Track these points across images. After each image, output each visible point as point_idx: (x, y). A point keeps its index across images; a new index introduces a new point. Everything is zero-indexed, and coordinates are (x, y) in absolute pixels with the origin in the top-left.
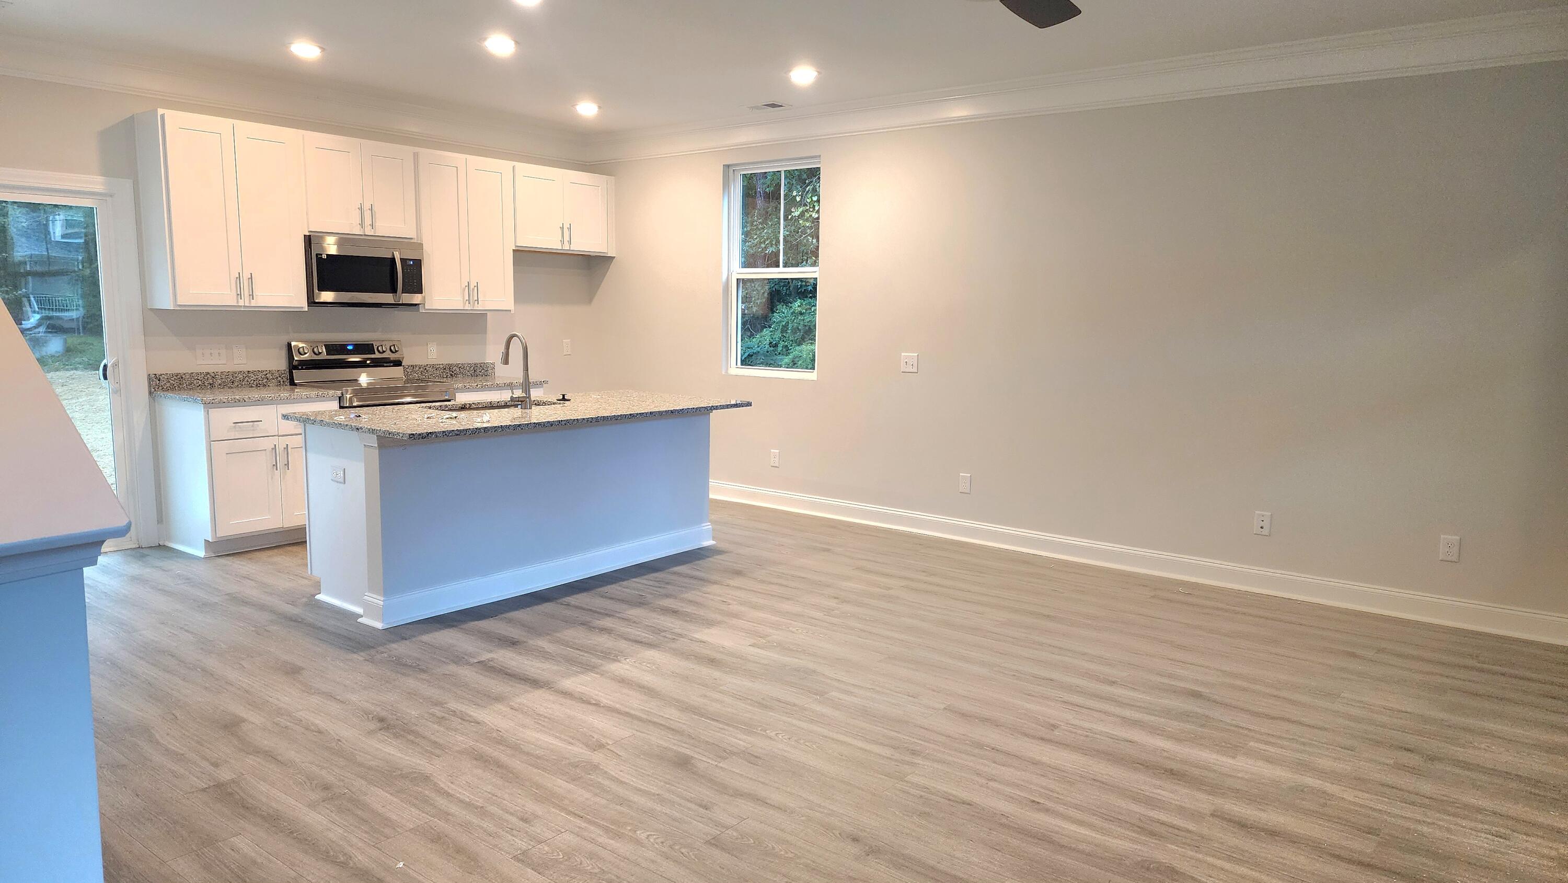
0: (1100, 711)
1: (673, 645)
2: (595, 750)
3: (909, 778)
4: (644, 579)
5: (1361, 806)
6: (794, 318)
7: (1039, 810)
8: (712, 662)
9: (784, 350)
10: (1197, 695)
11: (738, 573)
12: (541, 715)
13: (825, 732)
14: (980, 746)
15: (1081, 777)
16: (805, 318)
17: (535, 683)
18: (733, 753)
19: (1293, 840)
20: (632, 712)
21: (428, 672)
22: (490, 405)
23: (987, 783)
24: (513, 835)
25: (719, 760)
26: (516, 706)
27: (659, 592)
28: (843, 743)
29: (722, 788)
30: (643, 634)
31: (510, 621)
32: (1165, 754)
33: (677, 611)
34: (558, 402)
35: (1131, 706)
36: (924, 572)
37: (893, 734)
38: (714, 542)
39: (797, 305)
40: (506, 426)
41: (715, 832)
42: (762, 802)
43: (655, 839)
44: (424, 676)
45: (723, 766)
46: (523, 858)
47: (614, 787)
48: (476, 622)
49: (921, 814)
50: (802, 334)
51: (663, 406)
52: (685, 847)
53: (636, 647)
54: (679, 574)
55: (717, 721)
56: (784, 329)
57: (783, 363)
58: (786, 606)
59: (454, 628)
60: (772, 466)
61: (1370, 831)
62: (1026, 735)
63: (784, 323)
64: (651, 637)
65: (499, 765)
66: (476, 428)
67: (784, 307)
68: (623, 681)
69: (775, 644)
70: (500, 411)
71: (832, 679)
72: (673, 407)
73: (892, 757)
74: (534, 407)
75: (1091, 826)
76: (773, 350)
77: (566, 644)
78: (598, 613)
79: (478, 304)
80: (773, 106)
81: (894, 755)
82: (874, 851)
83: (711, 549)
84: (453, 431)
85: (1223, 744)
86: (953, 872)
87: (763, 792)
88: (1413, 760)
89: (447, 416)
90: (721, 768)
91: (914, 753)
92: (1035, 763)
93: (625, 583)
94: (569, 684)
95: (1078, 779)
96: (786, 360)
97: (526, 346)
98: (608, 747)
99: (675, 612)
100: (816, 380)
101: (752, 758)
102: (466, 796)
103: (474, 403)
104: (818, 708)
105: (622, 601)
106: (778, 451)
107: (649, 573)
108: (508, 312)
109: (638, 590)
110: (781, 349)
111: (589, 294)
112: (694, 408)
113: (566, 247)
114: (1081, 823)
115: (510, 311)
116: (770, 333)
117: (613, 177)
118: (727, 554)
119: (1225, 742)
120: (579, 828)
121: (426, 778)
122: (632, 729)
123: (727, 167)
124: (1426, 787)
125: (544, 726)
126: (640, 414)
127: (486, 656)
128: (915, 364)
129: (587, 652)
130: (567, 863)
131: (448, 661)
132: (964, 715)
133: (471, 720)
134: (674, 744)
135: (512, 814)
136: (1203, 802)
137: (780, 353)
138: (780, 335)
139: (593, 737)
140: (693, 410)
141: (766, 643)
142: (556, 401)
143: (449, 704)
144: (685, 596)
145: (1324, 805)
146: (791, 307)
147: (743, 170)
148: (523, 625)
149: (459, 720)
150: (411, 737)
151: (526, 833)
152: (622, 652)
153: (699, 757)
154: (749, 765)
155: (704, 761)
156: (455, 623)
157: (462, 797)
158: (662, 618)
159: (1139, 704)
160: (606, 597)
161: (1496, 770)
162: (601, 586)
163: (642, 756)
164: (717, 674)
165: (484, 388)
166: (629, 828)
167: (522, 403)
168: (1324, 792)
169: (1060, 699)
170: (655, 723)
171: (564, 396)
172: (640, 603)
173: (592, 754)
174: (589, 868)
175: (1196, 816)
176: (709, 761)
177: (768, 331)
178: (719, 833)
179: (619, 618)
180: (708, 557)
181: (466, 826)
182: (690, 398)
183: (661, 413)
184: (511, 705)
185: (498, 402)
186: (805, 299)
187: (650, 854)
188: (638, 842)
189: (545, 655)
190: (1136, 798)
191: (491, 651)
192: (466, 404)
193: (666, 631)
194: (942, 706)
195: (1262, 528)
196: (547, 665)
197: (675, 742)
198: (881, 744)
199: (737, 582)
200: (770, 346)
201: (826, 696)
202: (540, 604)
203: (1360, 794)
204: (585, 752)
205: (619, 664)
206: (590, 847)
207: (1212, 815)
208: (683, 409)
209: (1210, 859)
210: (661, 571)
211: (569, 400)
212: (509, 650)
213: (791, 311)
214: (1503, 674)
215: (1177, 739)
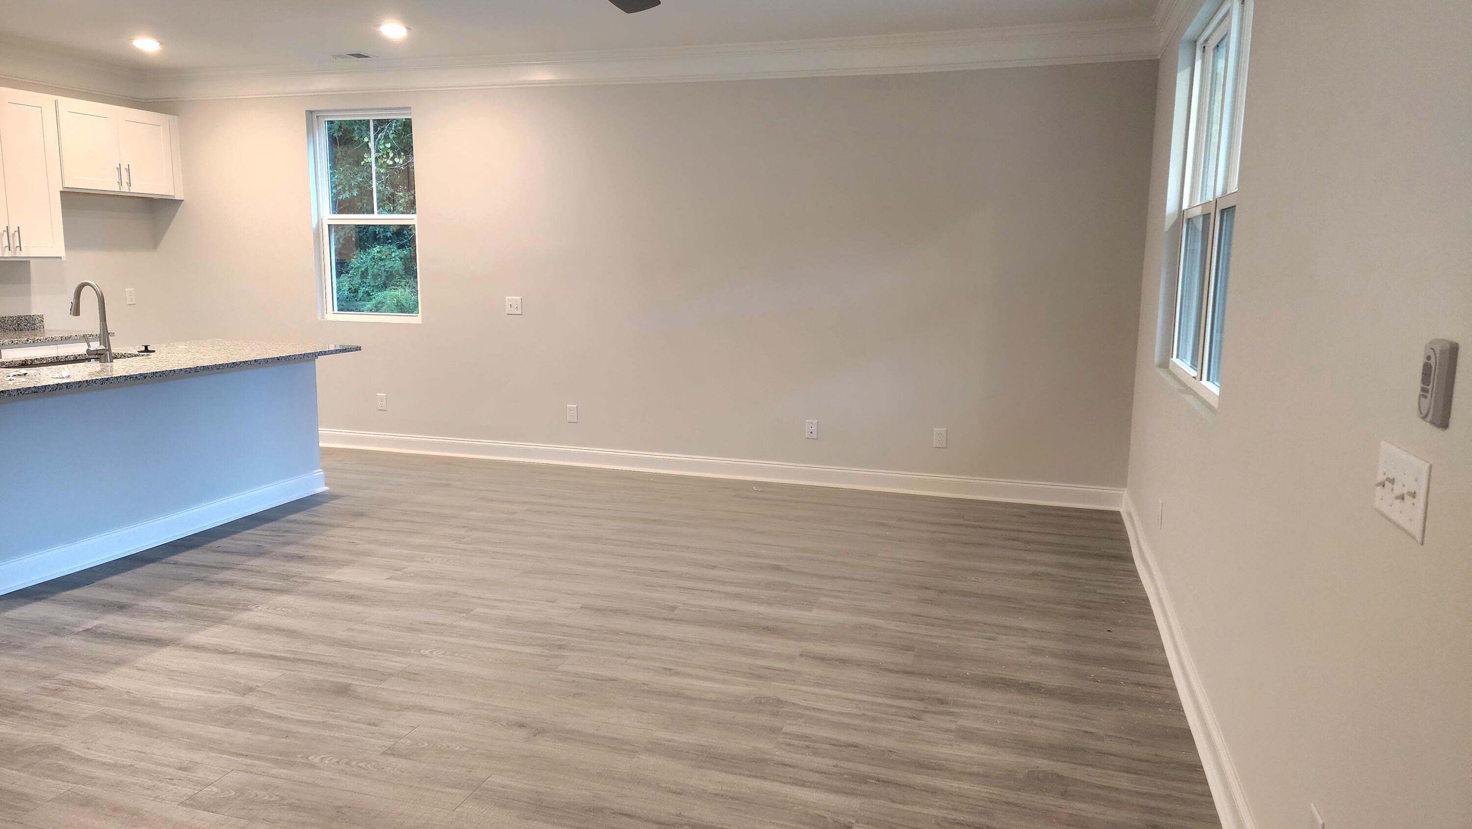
0: (708, 591)
1: (305, 588)
2: (245, 694)
3: (560, 668)
4: (257, 530)
5: (899, 632)
6: (373, 263)
7: (671, 675)
8: (351, 598)
9: (365, 295)
10: (778, 568)
11: (360, 515)
12: (174, 671)
13: (477, 643)
14: (616, 632)
15: (700, 643)
16: (386, 263)
17: (159, 642)
18: (391, 675)
19: (858, 664)
20: (278, 654)
21: (26, 648)
22: (56, 361)
23: (627, 661)
24: (174, 785)
25: (378, 682)
26: (143, 667)
27: (279, 541)
28: (498, 650)
29: (387, 706)
30: (270, 582)
31: (110, 586)
32: (761, 616)
33: (303, 557)
34: (141, 354)
35: (730, 583)
36: (542, 495)
37: (538, 635)
38: (327, 488)
39: (376, 251)
40: (92, 380)
41: (390, 743)
42: (431, 711)
43: (329, 761)
44: (21, 652)
45: (385, 687)
46: (192, 802)
47: (275, 723)
48: (69, 592)
49: (576, 695)
50: (383, 279)
51: (266, 354)
52: (362, 762)
53: (267, 595)
54: (296, 522)
55: (369, 649)
56: (364, 275)
57: (365, 308)
58: (416, 540)
59: (42, 601)
60: (379, 410)
61: (908, 649)
62: (652, 618)
63: (363, 269)
64: (279, 584)
65: (139, 724)
66: (57, 384)
67: (362, 252)
68: (259, 628)
69: (412, 575)
70: (76, 365)
71: (474, 597)
72: (278, 354)
73: (542, 654)
74: (115, 361)
75: (713, 680)
76: (353, 297)
77: (185, 601)
78: (216, 567)
79: (21, 250)
80: (359, 56)
81: (543, 652)
82: (540, 732)
83: (327, 495)
84: (29, 388)
85: (802, 602)
86: (611, 735)
87: (428, 702)
88: (931, 594)
89: (15, 373)
90: (383, 689)
91: (560, 647)
92: (663, 639)
93: (237, 536)
94: (198, 638)
95: (699, 645)
96: (368, 306)
97: (102, 295)
98: (259, 689)
99: (300, 558)
100: (421, 323)
101: (411, 676)
102: (109, 758)
103: (36, 359)
104: (467, 624)
105: (240, 553)
106: (385, 394)
107: (261, 524)
108: (59, 260)
109: (256, 541)
110: (362, 295)
111: (154, 239)
112: (301, 354)
113: (125, 189)
114: (705, 679)
115: (61, 257)
116: (349, 279)
117: (176, 117)
118: (343, 498)
119: (802, 600)
120: (246, 765)
121: (56, 749)
122: (281, 669)
123: (310, 113)
124: (939, 612)
125: (179, 681)
126: (244, 362)
127: (92, 624)
128: (520, 307)
129: (210, 606)
130: (240, 798)
131: (46, 634)
132: (599, 610)
133: (93, 687)
134: (330, 676)
135: (168, 766)
136: (793, 647)
137: (360, 300)
138: (360, 281)
139: (241, 683)
140: (301, 356)
141: (403, 575)
142: (138, 353)
143: (61, 675)
144: (308, 541)
145: (876, 635)
146: (369, 253)
147: (327, 116)
148: (128, 589)
149: (78, 689)
150: (23, 713)
151: (189, 780)
152: (251, 601)
153: (357, 683)
154: (410, 681)
155: (362, 685)
156: (44, 596)
157: (104, 760)
158: (288, 564)
159: (736, 581)
160: (219, 552)
161: (983, 594)
162: (209, 542)
163: (297, 692)
164: (357, 608)
165: (35, 343)
166: (300, 756)
167: (98, 356)
168: (875, 626)
169: (675, 586)
170: (303, 661)
171: (146, 347)
172: (260, 553)
173: (243, 698)
174: (266, 798)
175: (790, 658)
176: (371, 685)
177: (346, 278)
178: (393, 743)
179: (239, 569)
180: (324, 502)
181: (117, 786)
182: (293, 345)
183: (266, 361)
184: (136, 667)
185: (67, 357)
186: (384, 245)
187: (327, 774)
188: (313, 766)
189: (163, 615)
190: (743, 652)
191: (96, 618)
192: (27, 360)
193: (295, 576)
194: (579, 606)
195: (811, 433)
196: (167, 624)
197: (329, 674)
198: (530, 645)
199: (360, 523)
200: (350, 292)
201: (472, 613)
202: (142, 566)
203: (898, 624)
204: (235, 697)
205: (252, 613)
206: (262, 779)
207: (801, 655)
208: (290, 356)
209: (804, 688)
210: (275, 520)
211: (154, 351)
212: (119, 614)
213: (370, 257)
214: (981, 527)
215: (770, 604)
